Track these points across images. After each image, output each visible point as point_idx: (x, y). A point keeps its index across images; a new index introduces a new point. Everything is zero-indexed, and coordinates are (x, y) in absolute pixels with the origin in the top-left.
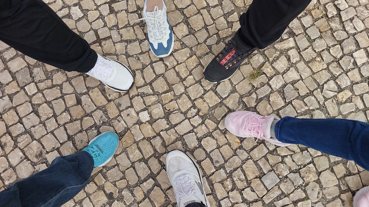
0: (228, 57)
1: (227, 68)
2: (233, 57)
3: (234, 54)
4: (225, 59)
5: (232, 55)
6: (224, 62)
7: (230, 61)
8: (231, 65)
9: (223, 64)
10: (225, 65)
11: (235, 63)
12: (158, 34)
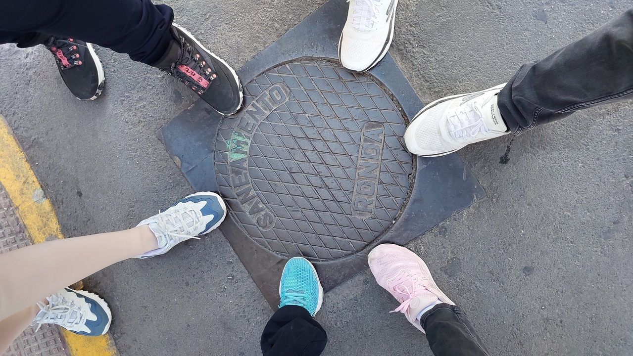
0: (196, 77)
1: (215, 76)
2: (194, 68)
3: (188, 67)
4: (198, 80)
5: (190, 70)
6: (204, 83)
7: (202, 72)
8: (209, 70)
9: (208, 83)
10: (210, 80)
11: (204, 63)
12: (189, 220)
